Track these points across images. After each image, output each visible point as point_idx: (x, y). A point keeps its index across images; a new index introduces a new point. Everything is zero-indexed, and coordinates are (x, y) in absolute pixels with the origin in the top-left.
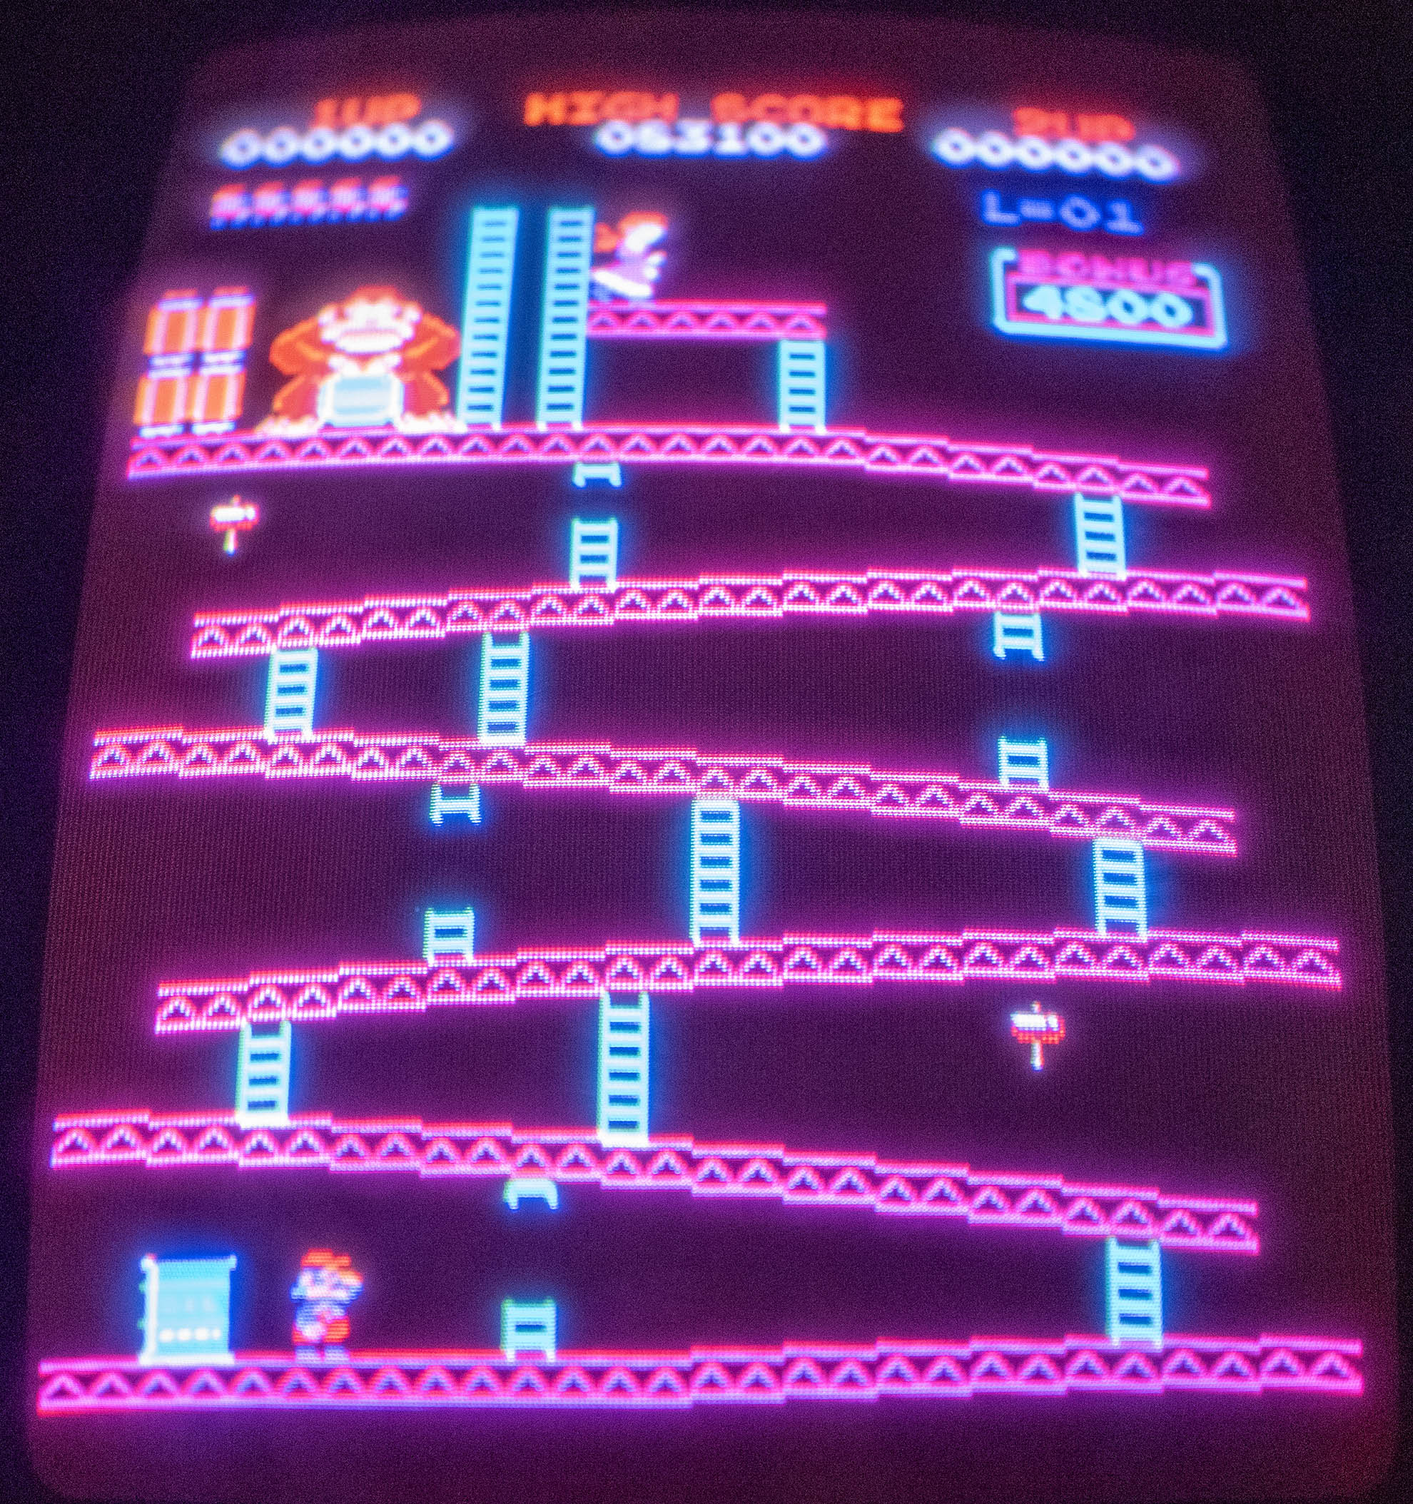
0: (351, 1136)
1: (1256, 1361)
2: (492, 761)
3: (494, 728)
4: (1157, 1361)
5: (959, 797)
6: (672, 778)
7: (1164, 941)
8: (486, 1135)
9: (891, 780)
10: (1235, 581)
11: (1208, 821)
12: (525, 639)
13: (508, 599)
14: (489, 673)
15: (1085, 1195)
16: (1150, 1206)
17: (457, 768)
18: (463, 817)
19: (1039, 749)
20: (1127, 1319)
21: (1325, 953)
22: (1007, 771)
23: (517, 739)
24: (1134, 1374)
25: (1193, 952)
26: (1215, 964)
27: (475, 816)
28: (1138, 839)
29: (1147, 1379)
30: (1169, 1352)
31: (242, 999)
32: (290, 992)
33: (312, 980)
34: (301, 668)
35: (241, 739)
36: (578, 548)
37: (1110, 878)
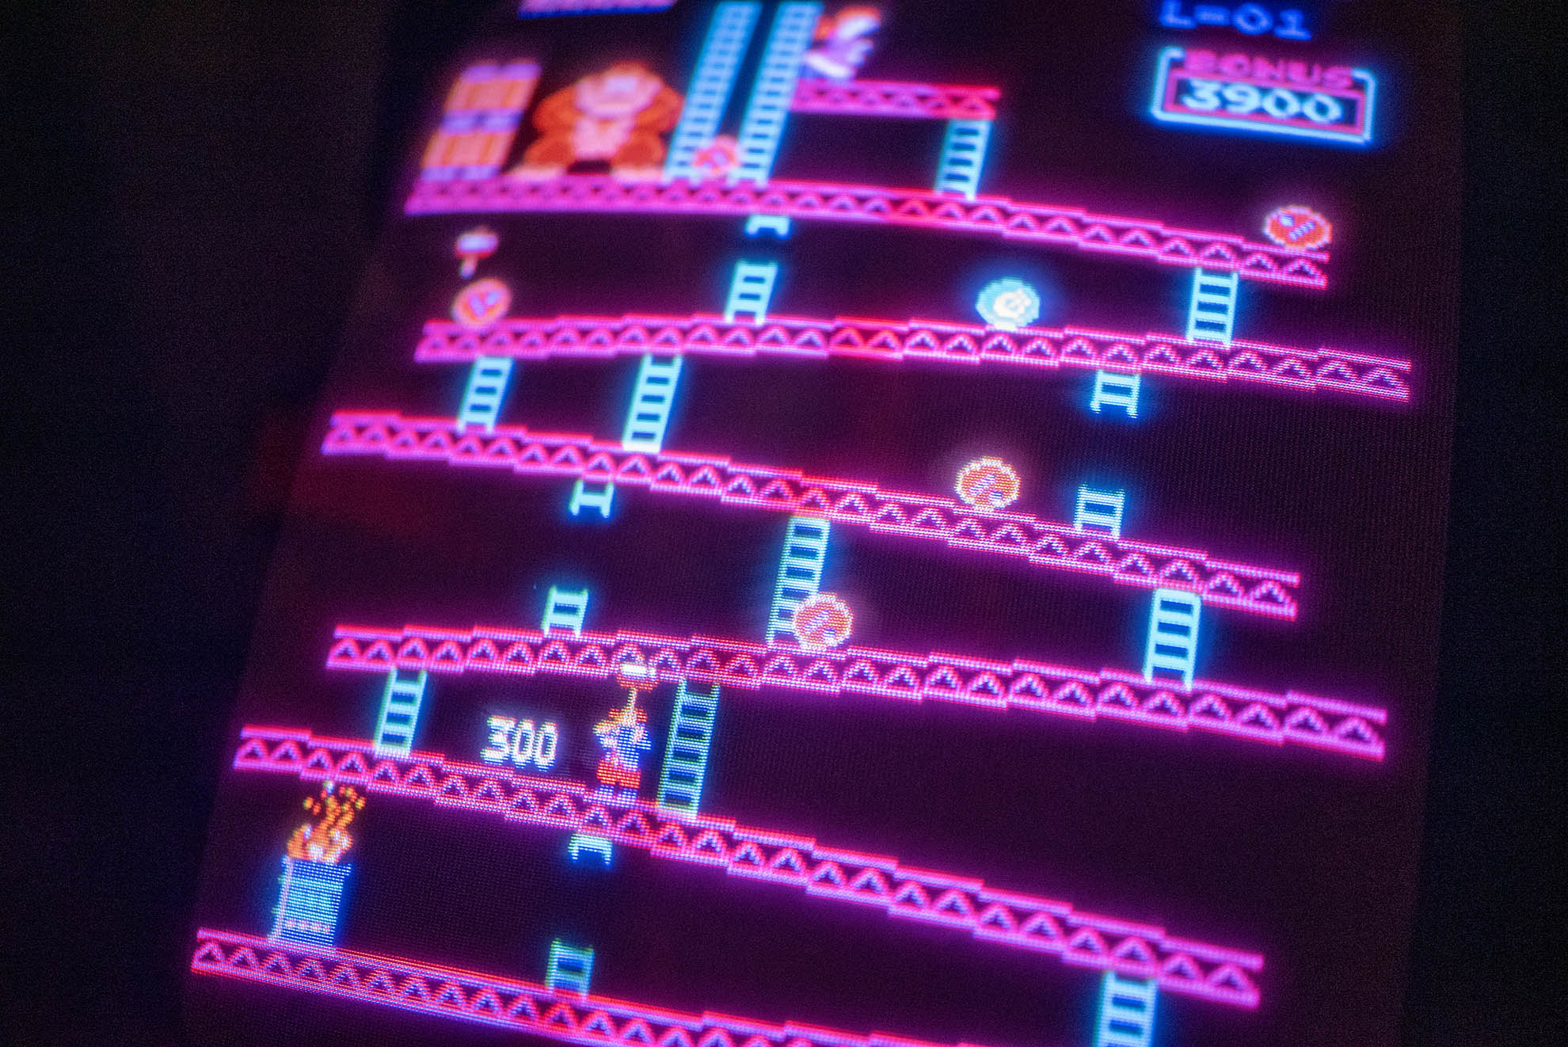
0: (454, 775)
2: (629, 465)
3: (637, 436)
5: (1032, 536)
6: (776, 495)
7: (1207, 693)
8: (563, 791)
9: (972, 515)
10: (1339, 359)
11: (1271, 583)
12: (678, 361)
14: (642, 388)
15: (1090, 926)
16: (1153, 946)
17: (599, 468)
18: (595, 511)
19: (1117, 500)
21: (1370, 723)
22: (1082, 516)
25: (1235, 707)
26: (1255, 722)
27: (606, 511)
28: (1198, 593)
31: (395, 647)
32: (432, 646)
33: (450, 638)
34: (496, 373)
35: (440, 428)
37: (1165, 627)
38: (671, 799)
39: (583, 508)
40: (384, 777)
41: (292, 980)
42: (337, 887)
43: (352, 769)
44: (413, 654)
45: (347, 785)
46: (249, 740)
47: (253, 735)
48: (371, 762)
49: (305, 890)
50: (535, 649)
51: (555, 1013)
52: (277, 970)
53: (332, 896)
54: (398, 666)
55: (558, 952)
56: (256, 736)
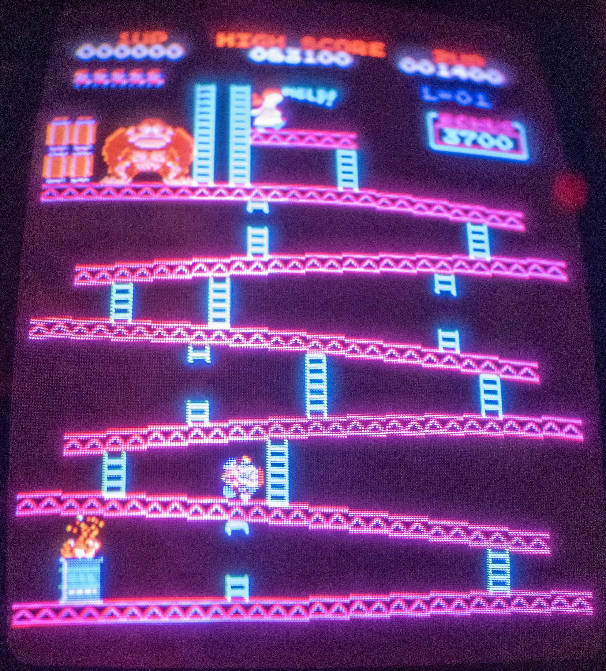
0: (155, 503)
1: (549, 601)
3: (216, 320)
4: (509, 601)
5: (422, 355)
6: (296, 344)
7: (510, 419)
8: (217, 502)
9: (393, 347)
10: (536, 263)
11: (527, 368)
12: (228, 281)
13: (220, 262)
14: (212, 295)
15: (478, 529)
16: (505, 534)
17: (199, 338)
18: (202, 361)
19: (455, 335)
20: (495, 583)
21: (577, 425)
22: (442, 344)
23: (227, 326)
24: (499, 606)
25: (522, 424)
26: (531, 430)
27: (208, 360)
28: (498, 375)
29: (505, 609)
30: (513, 597)
31: (103, 441)
32: (125, 438)
33: (136, 433)
34: (126, 292)
35: (99, 323)
36: (250, 240)
37: (487, 392)
38: (274, 497)
39: (195, 360)
40: (113, 509)
41: (79, 621)
42: (97, 569)
43: (92, 507)
44: (115, 443)
45: (91, 516)
46: (22, 500)
47: (25, 497)
48: (103, 502)
49: (78, 574)
50: (186, 434)
51: (233, 610)
52: (69, 616)
53: (94, 573)
54: (108, 451)
55: (230, 580)
56: (27, 497)
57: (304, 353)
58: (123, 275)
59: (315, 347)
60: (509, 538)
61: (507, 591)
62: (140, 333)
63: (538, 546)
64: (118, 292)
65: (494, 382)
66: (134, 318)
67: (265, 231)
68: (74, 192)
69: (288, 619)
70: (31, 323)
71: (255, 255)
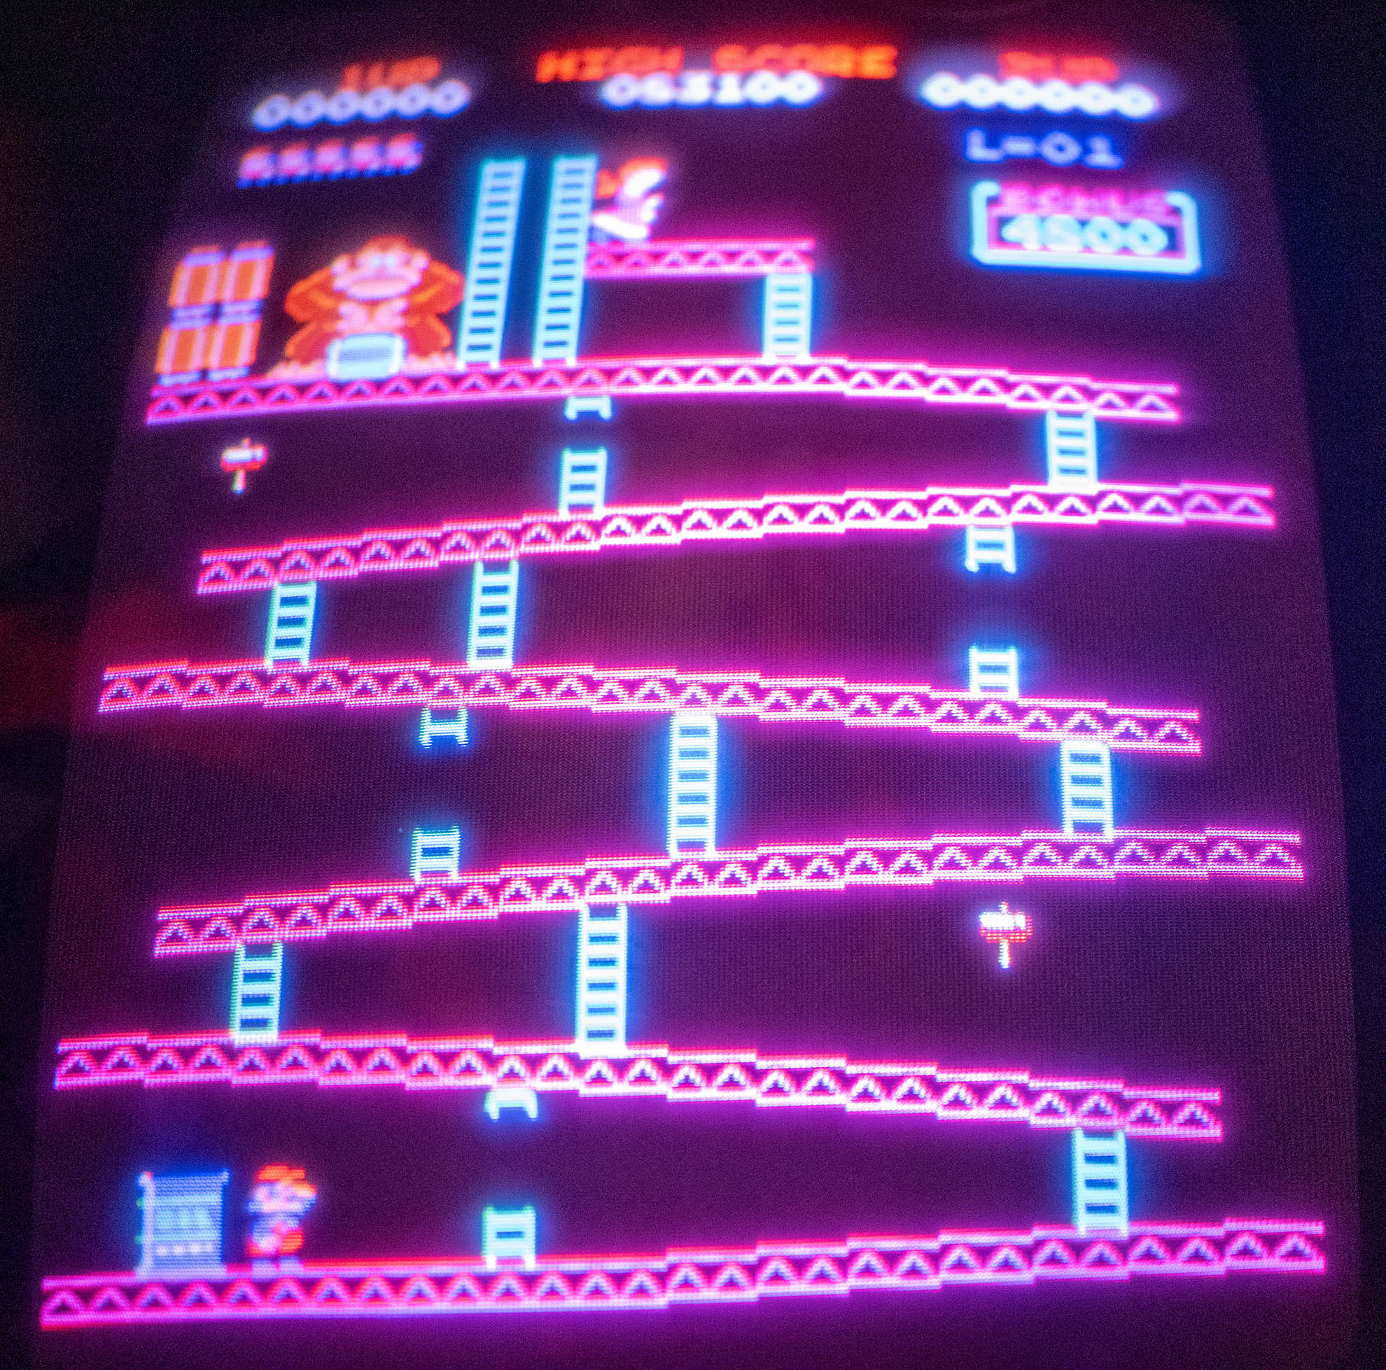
0: (339, 1052)
1: (1220, 1245)
2: (480, 685)
3: (483, 652)
4: (1123, 1248)
5: (930, 705)
6: (652, 696)
7: (1129, 840)
8: (469, 1048)
9: (865, 692)
10: (1202, 491)
11: (1173, 723)
12: (515, 566)
13: (498, 528)
14: (479, 600)
15: (1051, 1088)
16: (1115, 1098)
17: (446, 692)
18: (451, 740)
19: (1009, 658)
20: (1092, 1209)
21: (1287, 846)
22: (978, 680)
23: (505, 663)
24: (1101, 1262)
25: (1158, 850)
26: (1180, 861)
27: (462, 738)
28: (1104, 742)
29: (1113, 1266)
30: (1135, 1240)
31: (237, 921)
32: (282, 913)
33: (304, 901)
34: (301, 601)
35: (241, 670)
36: (568, 478)
37: (1077, 780)
38: (593, 1034)
39: (435, 739)
40: (252, 1068)
41: (177, 1313)
42: (215, 1199)
43: (208, 1065)
44: (261, 926)
46: (68, 1054)
47: (75, 1049)
48: (232, 1054)
49: (175, 1210)
50: (408, 901)
51: (501, 1286)
52: (155, 1304)
53: (210, 1209)
54: (245, 942)
55: (494, 1220)
56: (77, 1048)
57: (667, 716)
58: (298, 567)
59: (694, 701)
60: (1124, 1105)
61: (1120, 1225)
62: (325, 688)
63: (1193, 1121)
64: (286, 601)
65: (1095, 759)
66: (316, 655)
67: (599, 458)
68: (213, 399)
69: (619, 1302)
70: (106, 677)
71: (574, 508)
